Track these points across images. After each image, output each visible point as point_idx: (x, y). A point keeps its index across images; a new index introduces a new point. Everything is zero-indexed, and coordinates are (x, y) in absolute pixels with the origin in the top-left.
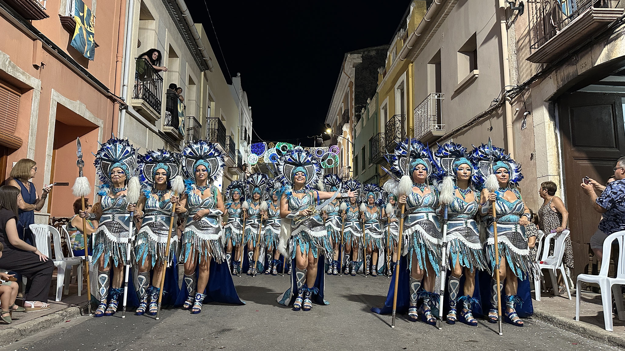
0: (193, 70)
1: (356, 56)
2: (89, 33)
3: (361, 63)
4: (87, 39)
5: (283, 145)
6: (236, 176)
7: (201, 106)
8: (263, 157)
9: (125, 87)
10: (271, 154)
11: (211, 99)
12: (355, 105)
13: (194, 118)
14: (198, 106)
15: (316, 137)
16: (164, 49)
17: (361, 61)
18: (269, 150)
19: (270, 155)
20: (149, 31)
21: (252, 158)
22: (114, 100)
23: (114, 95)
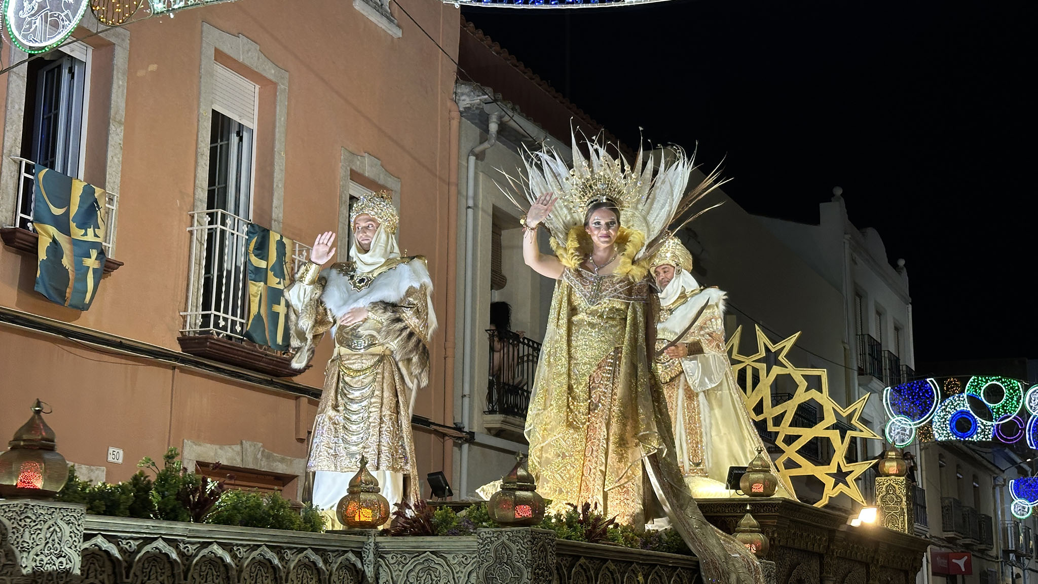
5: (989, 383)
8: (931, 422)
9: (466, 400)
10: (953, 412)
18: (948, 401)
19: (950, 416)
21: (897, 427)
22: (444, 435)
23: (444, 426)
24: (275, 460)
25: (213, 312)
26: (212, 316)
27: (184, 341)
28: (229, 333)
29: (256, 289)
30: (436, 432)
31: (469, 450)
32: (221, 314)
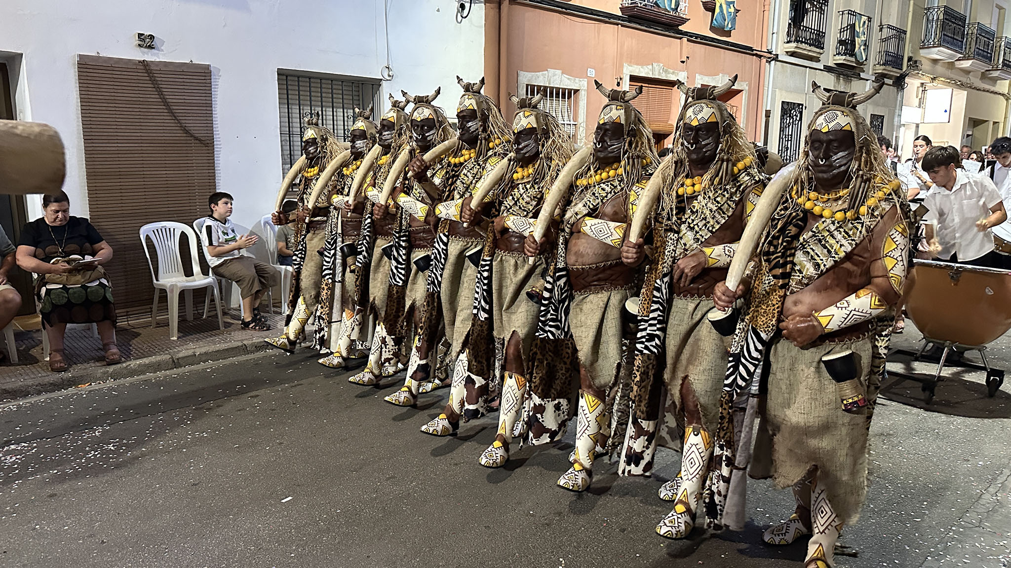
2: (729, 3)
4: (727, 10)
6: (1006, 81)
9: (775, 35)
22: (760, 56)
23: (761, 51)
24: (669, 73)
27: (622, 9)
30: (756, 55)
31: (775, 64)
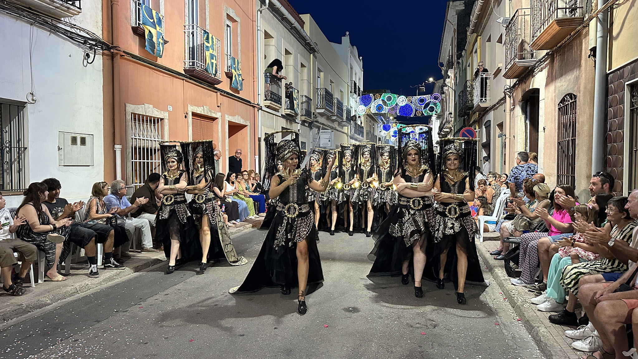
0: (304, 57)
1: (458, 3)
2: (239, 75)
3: (463, 9)
4: (239, 79)
5: (388, 96)
6: (347, 127)
7: (312, 82)
8: (370, 108)
9: (259, 96)
10: (377, 104)
11: (320, 71)
12: (457, 52)
13: (306, 96)
14: (309, 83)
15: (419, 86)
16: (282, 54)
17: (464, 8)
18: (376, 101)
19: (376, 106)
20: (271, 47)
21: (361, 109)
22: (254, 107)
23: (254, 104)
24: (212, 113)
25: (195, 60)
26: (195, 62)
28: (200, 68)
29: (208, 54)
31: (261, 112)
32: (198, 61)
